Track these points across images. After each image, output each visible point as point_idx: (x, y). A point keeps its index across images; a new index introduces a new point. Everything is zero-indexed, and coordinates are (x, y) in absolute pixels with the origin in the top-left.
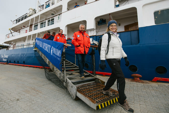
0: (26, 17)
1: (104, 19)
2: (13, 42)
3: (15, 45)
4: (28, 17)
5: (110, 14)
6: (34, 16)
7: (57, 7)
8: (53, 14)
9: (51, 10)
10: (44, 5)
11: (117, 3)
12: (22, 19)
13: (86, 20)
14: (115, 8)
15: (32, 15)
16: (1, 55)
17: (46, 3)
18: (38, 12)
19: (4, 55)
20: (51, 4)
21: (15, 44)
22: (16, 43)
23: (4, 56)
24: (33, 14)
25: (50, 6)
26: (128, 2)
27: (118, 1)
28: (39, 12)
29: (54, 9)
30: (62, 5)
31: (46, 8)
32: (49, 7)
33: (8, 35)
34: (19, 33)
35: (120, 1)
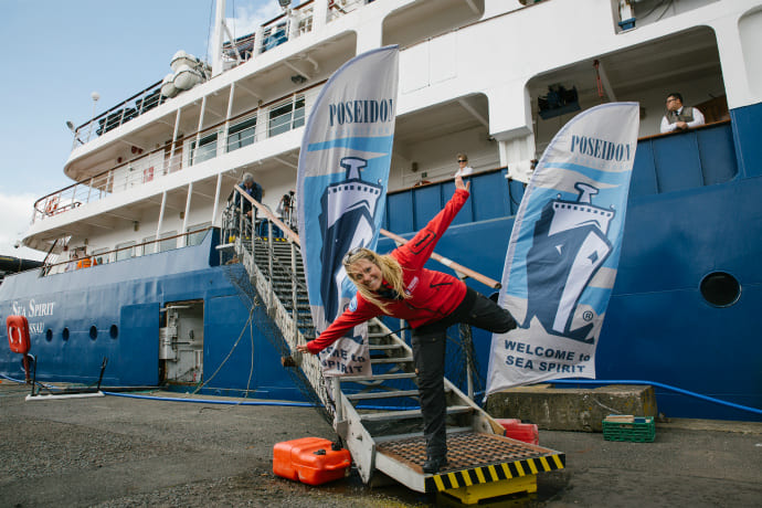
0: (151, 103)
1: (568, 88)
2: (68, 239)
3: (84, 249)
4: (164, 98)
5: (596, 61)
6: (201, 91)
7: (324, 44)
8: (298, 79)
9: (293, 60)
10: (253, 35)
11: (627, 14)
12: (131, 114)
13: (485, 92)
14: (617, 33)
15: (188, 89)
16: (11, 305)
17: (265, 25)
18: (221, 71)
19: (26, 305)
20: (291, 30)
21: (82, 245)
22: (86, 242)
23: (28, 310)
24: (192, 82)
25: (285, 40)
26: (674, 9)
27: (628, 2)
28: (225, 70)
29: (309, 52)
30: (356, 30)
31: (264, 50)
32: (284, 44)
33: (51, 198)
34: (97, 191)
35: (639, 3)
